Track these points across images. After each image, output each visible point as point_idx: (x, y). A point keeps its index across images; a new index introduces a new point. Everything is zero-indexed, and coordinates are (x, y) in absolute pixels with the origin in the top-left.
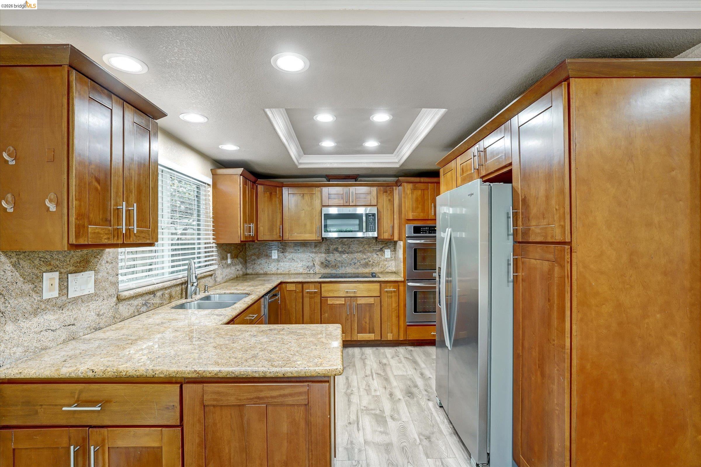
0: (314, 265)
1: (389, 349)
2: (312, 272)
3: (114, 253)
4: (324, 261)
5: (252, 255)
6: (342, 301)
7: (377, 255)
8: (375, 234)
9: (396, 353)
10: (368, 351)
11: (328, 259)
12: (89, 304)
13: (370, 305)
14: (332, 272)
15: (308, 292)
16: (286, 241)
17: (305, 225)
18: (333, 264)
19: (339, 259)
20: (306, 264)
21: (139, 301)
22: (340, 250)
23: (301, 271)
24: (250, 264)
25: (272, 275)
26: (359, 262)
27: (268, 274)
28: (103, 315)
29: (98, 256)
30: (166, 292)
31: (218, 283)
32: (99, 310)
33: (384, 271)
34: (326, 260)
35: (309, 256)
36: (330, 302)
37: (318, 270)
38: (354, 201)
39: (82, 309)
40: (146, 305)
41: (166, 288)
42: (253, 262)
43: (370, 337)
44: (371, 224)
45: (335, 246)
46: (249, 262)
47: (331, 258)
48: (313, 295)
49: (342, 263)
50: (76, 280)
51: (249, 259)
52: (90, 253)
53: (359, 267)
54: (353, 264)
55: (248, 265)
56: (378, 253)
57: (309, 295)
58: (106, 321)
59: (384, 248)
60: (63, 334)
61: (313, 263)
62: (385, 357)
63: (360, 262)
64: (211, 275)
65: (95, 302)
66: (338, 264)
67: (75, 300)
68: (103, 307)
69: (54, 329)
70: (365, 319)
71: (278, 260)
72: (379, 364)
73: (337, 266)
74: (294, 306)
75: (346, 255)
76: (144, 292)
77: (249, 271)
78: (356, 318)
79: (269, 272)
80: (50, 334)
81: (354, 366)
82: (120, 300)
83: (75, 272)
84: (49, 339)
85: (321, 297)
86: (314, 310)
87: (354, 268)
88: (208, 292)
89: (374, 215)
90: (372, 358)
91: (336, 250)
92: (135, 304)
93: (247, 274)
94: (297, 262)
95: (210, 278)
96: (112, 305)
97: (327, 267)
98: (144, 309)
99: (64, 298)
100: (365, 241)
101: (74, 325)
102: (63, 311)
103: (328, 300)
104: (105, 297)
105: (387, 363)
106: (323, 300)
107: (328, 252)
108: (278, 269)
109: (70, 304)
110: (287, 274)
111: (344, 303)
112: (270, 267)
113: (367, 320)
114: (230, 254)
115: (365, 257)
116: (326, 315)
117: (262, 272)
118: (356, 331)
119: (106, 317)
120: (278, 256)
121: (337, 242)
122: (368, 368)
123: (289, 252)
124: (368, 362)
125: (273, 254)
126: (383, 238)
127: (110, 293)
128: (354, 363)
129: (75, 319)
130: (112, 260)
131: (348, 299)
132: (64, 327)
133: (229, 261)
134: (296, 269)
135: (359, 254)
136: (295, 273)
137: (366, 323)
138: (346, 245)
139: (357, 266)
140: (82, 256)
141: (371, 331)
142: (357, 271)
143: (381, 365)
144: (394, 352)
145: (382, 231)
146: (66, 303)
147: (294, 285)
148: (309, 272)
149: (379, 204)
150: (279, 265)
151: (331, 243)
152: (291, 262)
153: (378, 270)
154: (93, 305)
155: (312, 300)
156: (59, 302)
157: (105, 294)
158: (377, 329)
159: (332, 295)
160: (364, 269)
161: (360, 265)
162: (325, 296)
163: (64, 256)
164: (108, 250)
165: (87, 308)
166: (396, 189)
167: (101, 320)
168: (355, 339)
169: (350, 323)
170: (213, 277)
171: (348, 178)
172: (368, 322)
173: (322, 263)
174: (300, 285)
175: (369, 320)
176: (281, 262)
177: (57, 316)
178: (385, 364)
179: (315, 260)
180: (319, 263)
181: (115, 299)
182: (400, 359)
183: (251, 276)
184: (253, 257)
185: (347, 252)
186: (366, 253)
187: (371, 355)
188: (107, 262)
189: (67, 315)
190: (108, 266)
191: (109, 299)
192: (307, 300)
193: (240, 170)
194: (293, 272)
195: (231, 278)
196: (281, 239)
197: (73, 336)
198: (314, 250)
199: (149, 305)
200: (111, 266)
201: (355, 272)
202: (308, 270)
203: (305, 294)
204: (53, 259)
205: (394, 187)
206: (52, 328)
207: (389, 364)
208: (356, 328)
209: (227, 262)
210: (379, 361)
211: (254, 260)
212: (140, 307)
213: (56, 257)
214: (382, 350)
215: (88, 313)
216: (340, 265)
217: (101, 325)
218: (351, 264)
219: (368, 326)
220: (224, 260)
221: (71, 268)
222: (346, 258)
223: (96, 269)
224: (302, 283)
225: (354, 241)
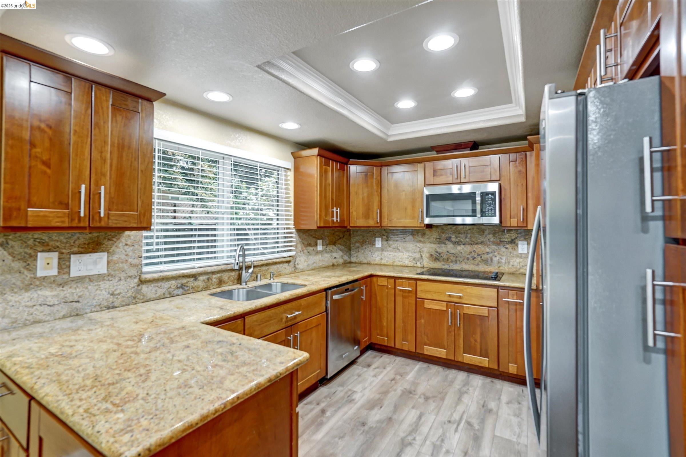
0: (422, 256)
1: (511, 387)
2: (419, 264)
3: (136, 236)
4: (433, 253)
5: (356, 242)
6: (443, 306)
7: (507, 248)
8: (496, 220)
9: (519, 395)
10: (478, 380)
11: (438, 250)
12: (100, 283)
13: (482, 318)
14: (444, 267)
15: (401, 289)
16: (385, 228)
17: (406, 209)
18: (445, 257)
19: (453, 251)
20: (412, 255)
21: (173, 283)
22: (453, 239)
23: (407, 262)
24: (354, 252)
25: (376, 265)
26: (479, 257)
27: (372, 264)
28: (119, 294)
29: (114, 239)
30: (214, 276)
31: (300, 271)
32: (113, 290)
33: (517, 271)
34: (437, 252)
35: (416, 246)
36: (428, 305)
37: (426, 263)
38: (467, 177)
39: (90, 287)
40: (183, 288)
41: (213, 273)
42: (357, 250)
43: (484, 362)
44: (490, 206)
45: (447, 235)
46: (353, 249)
47: (443, 249)
48: (407, 294)
49: (457, 257)
50: (80, 260)
51: (353, 246)
52: (102, 236)
53: (480, 263)
54: (472, 258)
55: (352, 252)
56: (507, 246)
57: (402, 293)
58: (123, 301)
59: (516, 240)
60: (64, 310)
61: (421, 255)
62: (497, 397)
63: (481, 257)
64: (289, 262)
65: (108, 282)
66: (452, 258)
67: (80, 279)
68: (119, 287)
69: (51, 304)
70: (474, 336)
71: (382, 250)
72: (481, 407)
73: (450, 261)
74: (385, 305)
75: (462, 246)
76: (181, 275)
77: (353, 259)
78: (462, 333)
79: (372, 262)
80: (47, 310)
81: (443, 399)
82: (142, 282)
83: (81, 253)
84: (44, 313)
85: (416, 298)
86: (408, 313)
87: (473, 264)
88: (274, 279)
89: (493, 194)
90: (476, 393)
91: (449, 239)
92: (166, 286)
93: (350, 263)
94: (403, 252)
95: (286, 265)
96: (132, 286)
97: (437, 261)
98: (180, 291)
99: (66, 277)
100: (489, 229)
101: (78, 302)
102: (64, 289)
103: (425, 302)
104: (122, 278)
105: (495, 410)
106: (419, 302)
107: (440, 241)
108: (381, 259)
109: (73, 282)
110: (391, 265)
111: (445, 309)
112: (374, 256)
113: (478, 337)
114: (321, 241)
115: (488, 250)
116: (423, 321)
117: (365, 261)
118: (462, 350)
119: (123, 297)
120: (382, 244)
121: (450, 230)
122: (461, 408)
123: (394, 240)
124: (466, 399)
125: (377, 242)
126: (509, 225)
127: (130, 274)
128: (446, 395)
129: (80, 297)
130: (133, 243)
131: (451, 305)
132: (63, 303)
133: (320, 248)
134: (401, 260)
135: (480, 246)
136: (399, 264)
137: (476, 341)
138: (462, 234)
139: (477, 262)
140: (91, 238)
141: (484, 354)
142: (476, 268)
143: (483, 410)
144: (516, 393)
145: (508, 216)
146: (68, 282)
147: (385, 279)
148: (415, 265)
149: (502, 178)
150: (383, 255)
151: (443, 231)
152: (396, 252)
153: (507, 270)
154: (105, 285)
155: (406, 300)
156: (59, 280)
157: (123, 275)
158: (493, 352)
159: (429, 297)
160: (487, 267)
161: (481, 261)
162: (421, 297)
163: (67, 238)
164: (127, 233)
165: (97, 287)
166: (531, 155)
167: (115, 299)
168: (460, 360)
169: (453, 338)
170: (291, 264)
171: (460, 147)
172: (479, 340)
173: (431, 255)
174: (393, 281)
175: (481, 337)
176: (385, 251)
177: (55, 293)
178: (490, 411)
179: (423, 251)
180: (428, 255)
181: (136, 280)
182: (520, 409)
183: (355, 265)
184: (357, 244)
185: (463, 243)
186: (489, 245)
187: (478, 389)
188: (127, 245)
189: (69, 292)
190: (128, 248)
191: (128, 280)
192: (399, 299)
193: (315, 151)
194: (397, 263)
195: (324, 266)
196: (379, 225)
197: (77, 312)
198: (422, 239)
199: (188, 288)
200: (131, 248)
201: (474, 270)
202: (415, 262)
203: (397, 292)
204: (52, 240)
205: (528, 153)
206: (48, 303)
207: (497, 413)
208: (462, 346)
209: (317, 248)
210: (485, 402)
211: (358, 247)
212: (173, 290)
213: (57, 238)
214: (499, 384)
215: (98, 292)
216: (453, 259)
217: (116, 304)
218: (468, 259)
219: (478, 347)
220: (312, 246)
221: (76, 249)
222: (462, 251)
223: (111, 251)
224: (395, 278)
225: (473, 229)
